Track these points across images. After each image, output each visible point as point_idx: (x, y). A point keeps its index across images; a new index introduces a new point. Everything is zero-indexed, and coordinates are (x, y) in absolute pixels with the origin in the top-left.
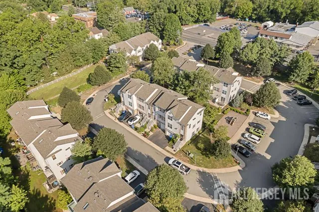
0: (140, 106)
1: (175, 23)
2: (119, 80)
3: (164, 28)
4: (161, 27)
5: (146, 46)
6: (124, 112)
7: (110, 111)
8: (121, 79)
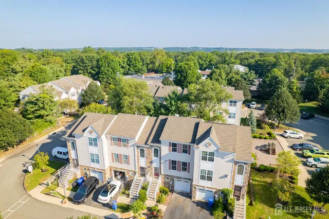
0: (117, 157)
1: (113, 63)
2: (47, 136)
3: (99, 71)
4: (95, 71)
5: (81, 88)
6: (80, 181)
7: (43, 188)
8: (51, 134)
